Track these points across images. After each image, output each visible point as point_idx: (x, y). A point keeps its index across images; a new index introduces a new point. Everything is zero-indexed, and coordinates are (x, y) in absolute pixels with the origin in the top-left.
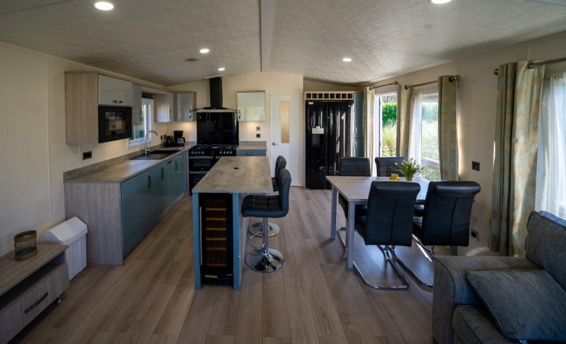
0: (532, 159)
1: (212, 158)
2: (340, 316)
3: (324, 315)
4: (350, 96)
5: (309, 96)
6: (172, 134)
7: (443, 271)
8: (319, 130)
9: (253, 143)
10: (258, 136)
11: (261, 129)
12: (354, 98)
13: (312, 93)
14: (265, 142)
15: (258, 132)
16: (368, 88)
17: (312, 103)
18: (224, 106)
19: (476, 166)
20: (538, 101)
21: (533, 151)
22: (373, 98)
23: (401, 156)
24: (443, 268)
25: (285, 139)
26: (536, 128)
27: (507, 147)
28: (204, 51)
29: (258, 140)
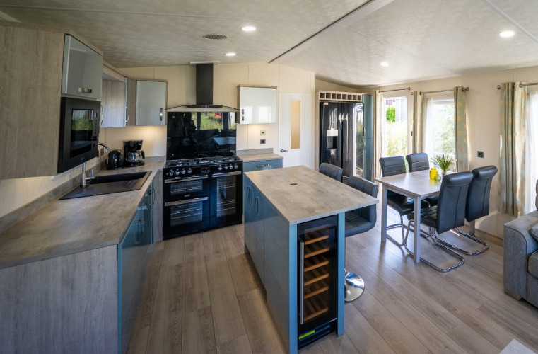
0: (523, 146)
1: (206, 177)
2: (445, 307)
3: (435, 314)
4: (359, 97)
5: (322, 95)
6: (120, 148)
7: (514, 234)
8: (333, 132)
9: (257, 152)
10: (263, 142)
11: (266, 133)
12: (363, 100)
13: (326, 92)
14: (272, 149)
15: (263, 138)
16: (377, 91)
17: (327, 104)
18: (215, 103)
19: (480, 154)
20: (525, 108)
21: (523, 140)
22: (381, 100)
23: (418, 152)
24: (514, 231)
25: (295, 144)
26: (524, 126)
27: (510, 138)
28: (249, 29)
29: (263, 147)
